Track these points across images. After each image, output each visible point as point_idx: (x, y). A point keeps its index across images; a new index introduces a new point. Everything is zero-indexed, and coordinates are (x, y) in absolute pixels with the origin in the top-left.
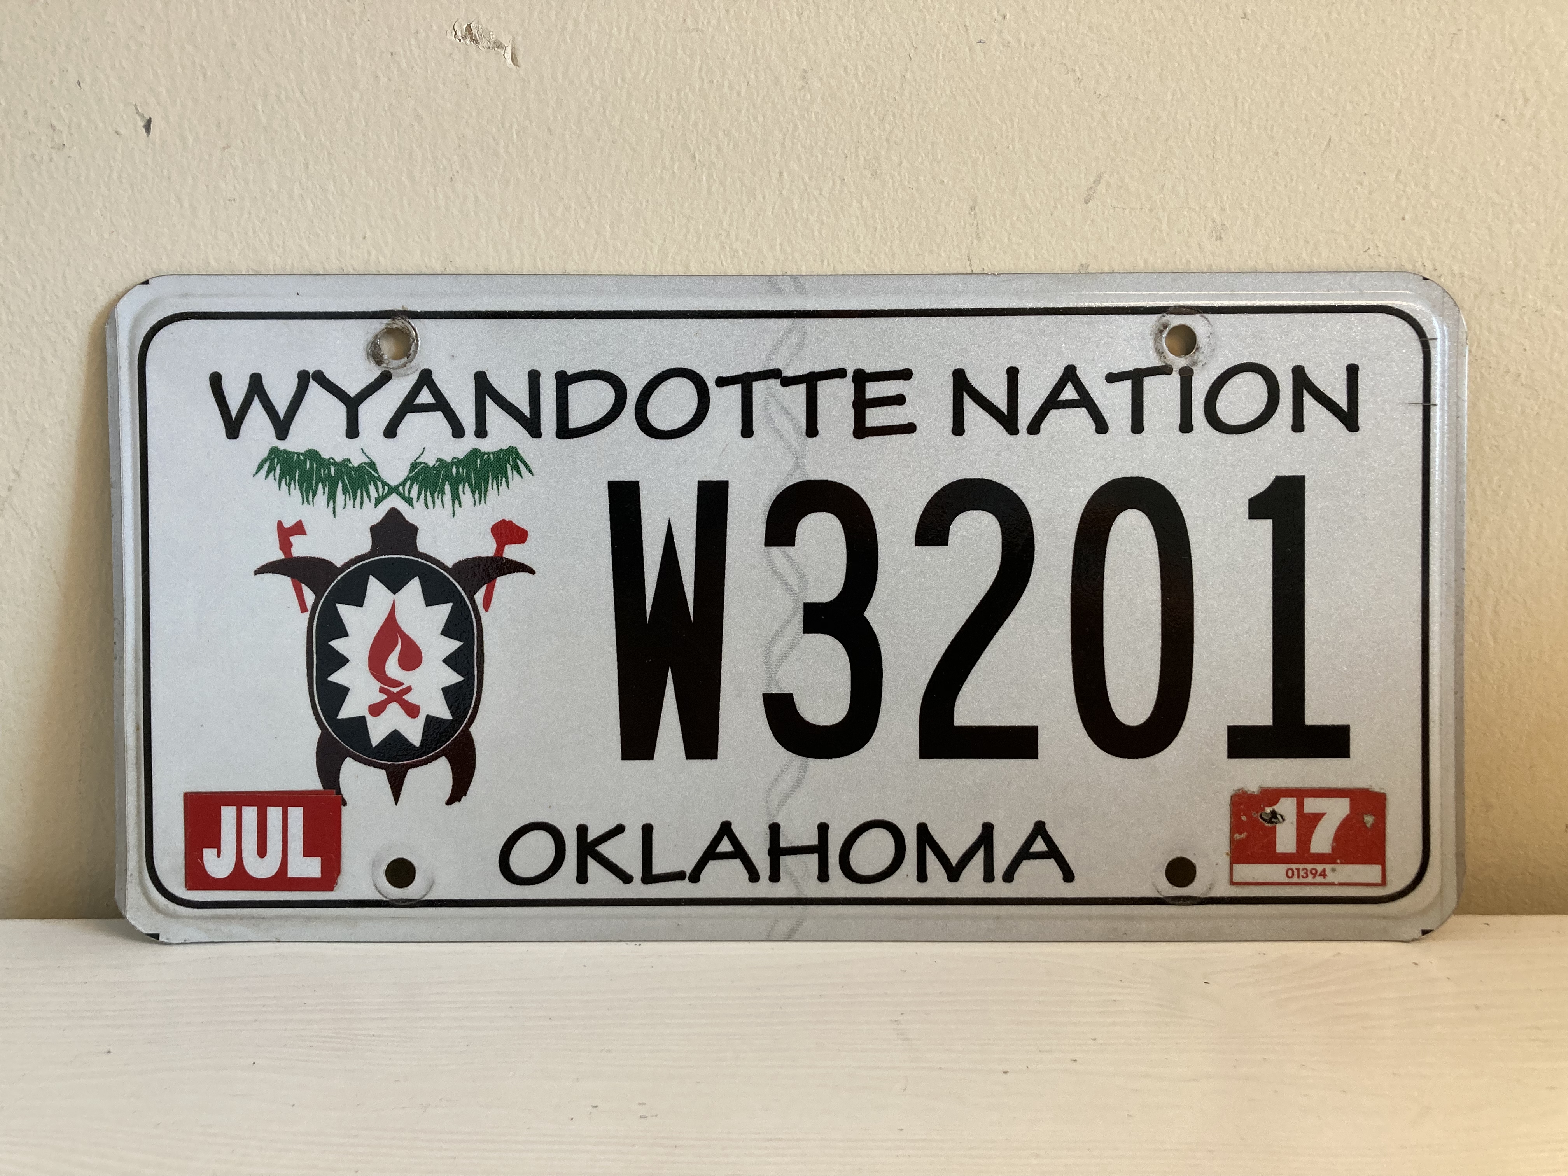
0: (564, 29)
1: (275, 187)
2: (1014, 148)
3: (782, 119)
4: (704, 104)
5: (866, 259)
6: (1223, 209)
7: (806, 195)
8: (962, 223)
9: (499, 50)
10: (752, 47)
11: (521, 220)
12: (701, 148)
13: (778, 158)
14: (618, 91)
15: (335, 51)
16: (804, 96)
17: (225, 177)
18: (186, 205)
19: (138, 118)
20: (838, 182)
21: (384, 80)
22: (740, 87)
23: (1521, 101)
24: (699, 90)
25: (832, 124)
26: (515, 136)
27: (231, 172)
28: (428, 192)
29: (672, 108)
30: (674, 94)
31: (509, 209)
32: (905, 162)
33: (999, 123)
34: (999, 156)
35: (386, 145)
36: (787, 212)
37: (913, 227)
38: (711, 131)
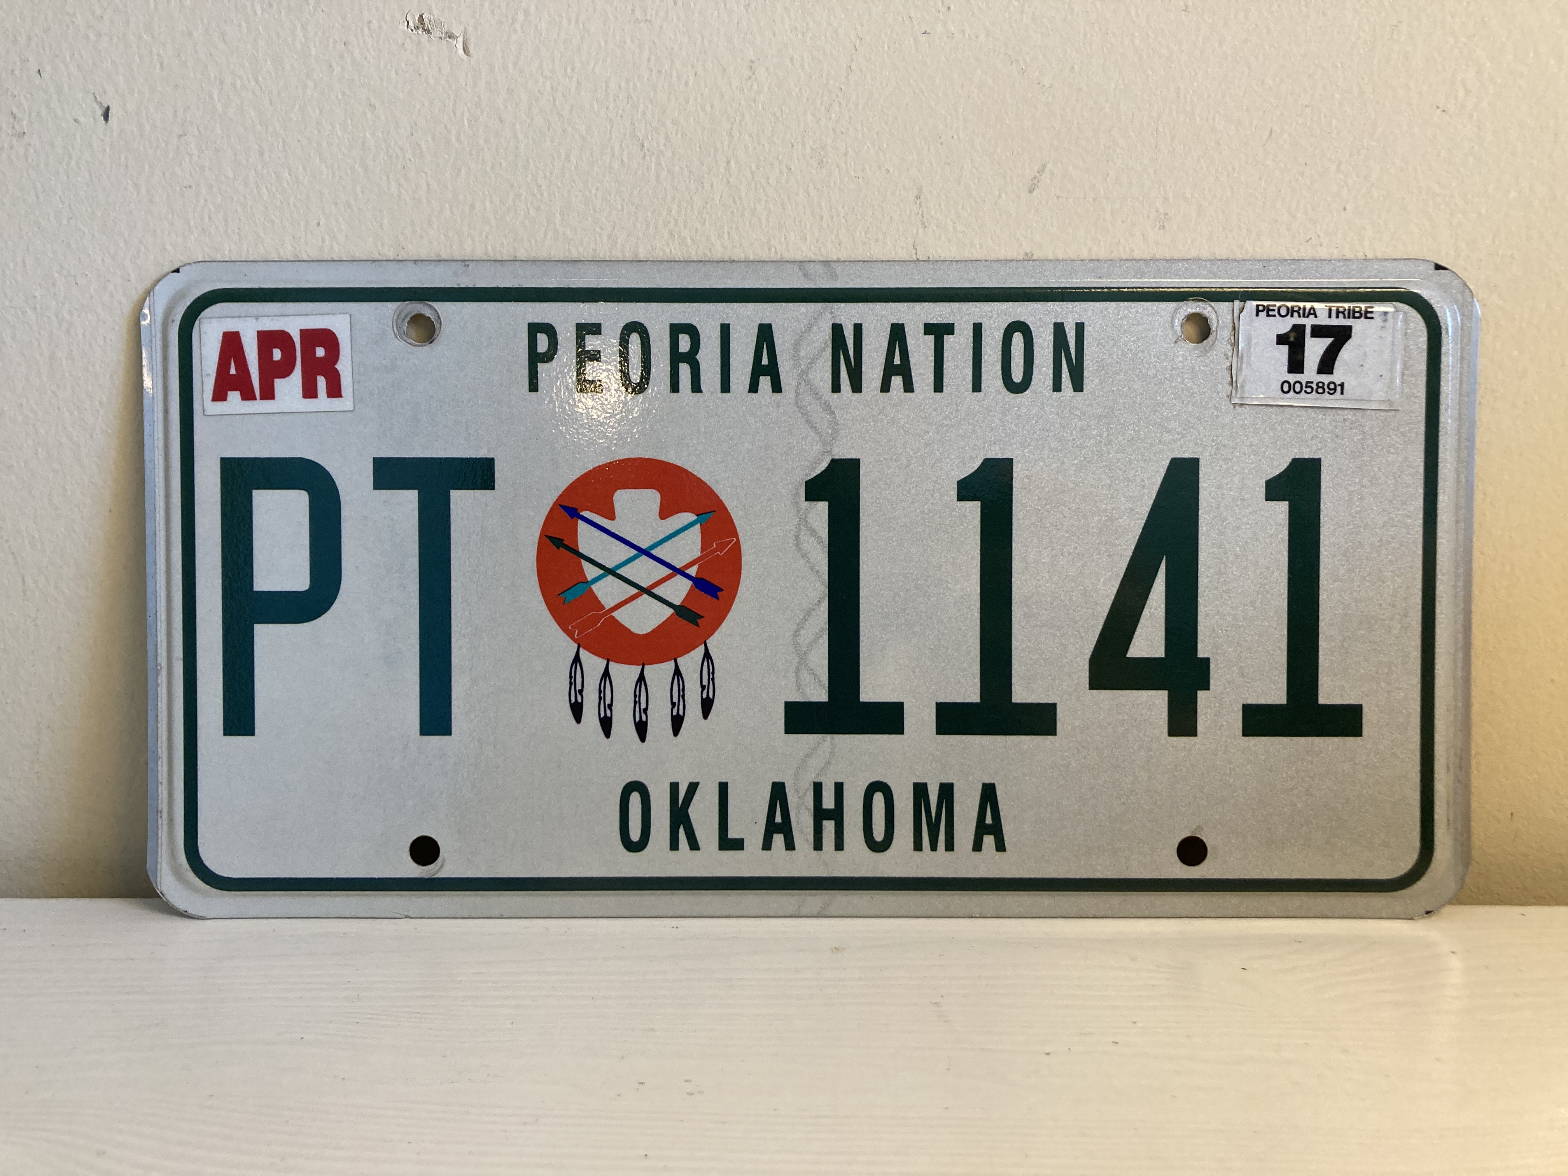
0: (514, 20)
1: (231, 175)
2: (958, 137)
3: (729, 108)
4: (652, 94)
5: (813, 247)
6: (1166, 199)
7: (753, 185)
8: (908, 213)
9: (451, 40)
10: (699, 37)
11: (472, 207)
12: (650, 138)
13: (726, 147)
14: (567, 80)
15: (290, 39)
16: (752, 86)
17: (181, 164)
18: (143, 191)
19: (96, 106)
20: (785, 170)
21: (337, 69)
22: (688, 76)
23: (1461, 94)
24: (648, 79)
25: (778, 114)
26: (466, 124)
27: (187, 160)
28: (381, 179)
29: (621, 98)
30: (623, 84)
31: (461, 197)
32: (851, 152)
33: (943, 112)
34: (944, 145)
35: (340, 134)
36: (734, 199)
37: (859, 217)
38: (659, 120)
